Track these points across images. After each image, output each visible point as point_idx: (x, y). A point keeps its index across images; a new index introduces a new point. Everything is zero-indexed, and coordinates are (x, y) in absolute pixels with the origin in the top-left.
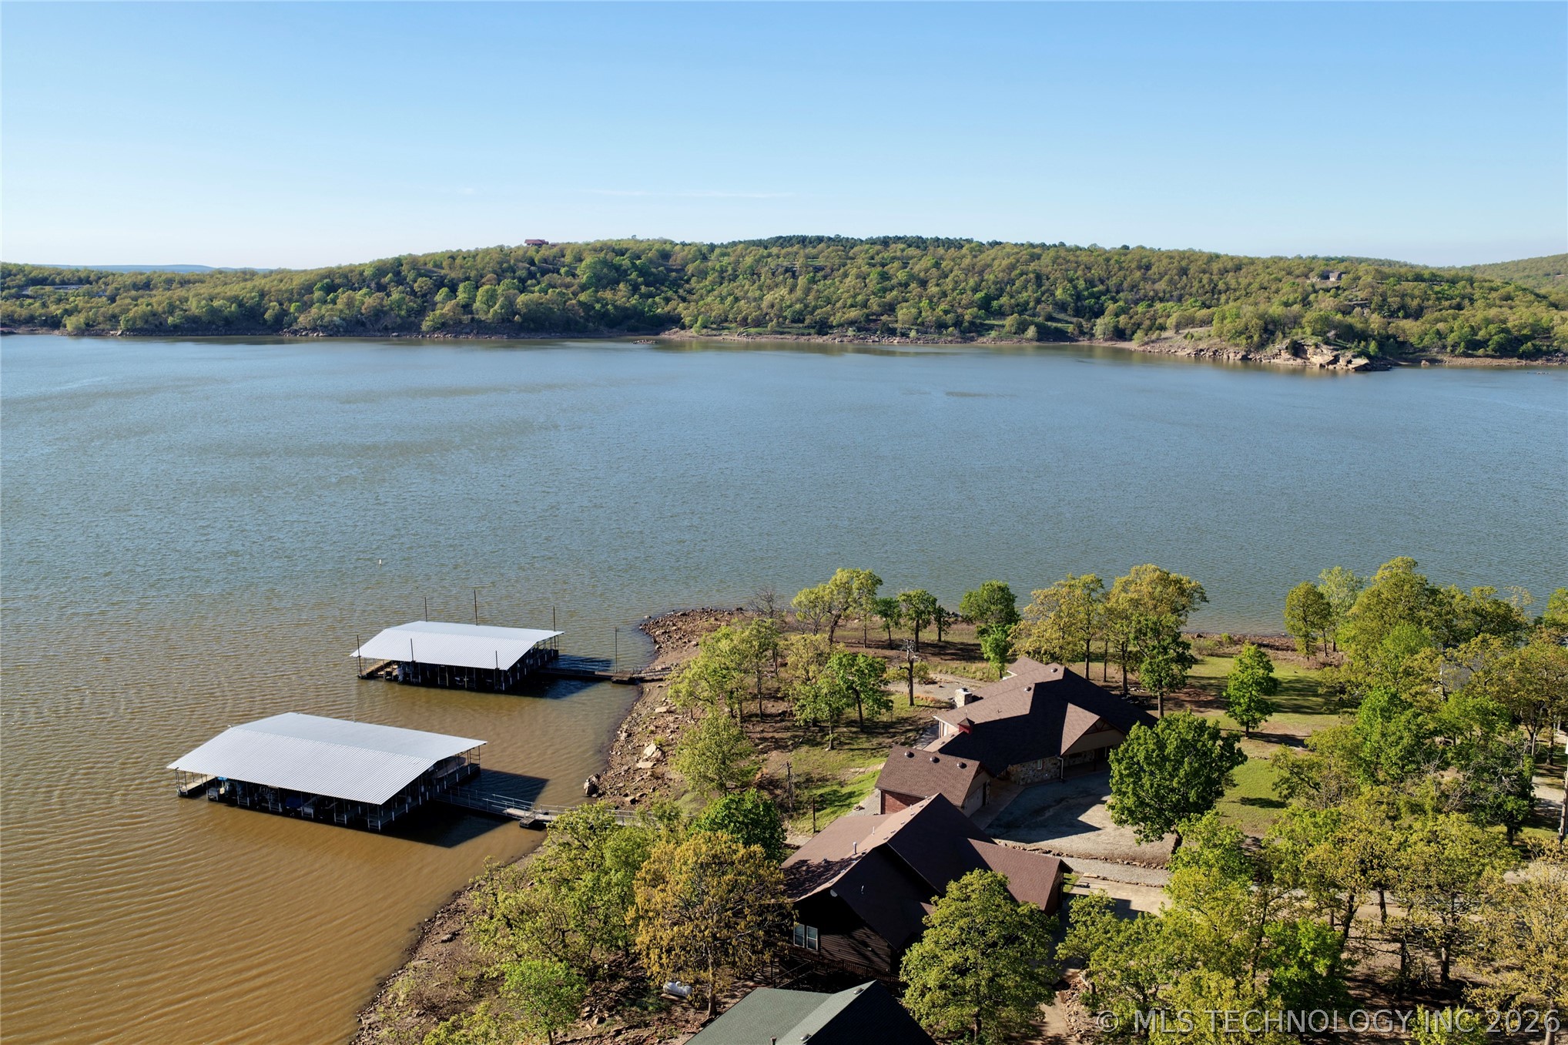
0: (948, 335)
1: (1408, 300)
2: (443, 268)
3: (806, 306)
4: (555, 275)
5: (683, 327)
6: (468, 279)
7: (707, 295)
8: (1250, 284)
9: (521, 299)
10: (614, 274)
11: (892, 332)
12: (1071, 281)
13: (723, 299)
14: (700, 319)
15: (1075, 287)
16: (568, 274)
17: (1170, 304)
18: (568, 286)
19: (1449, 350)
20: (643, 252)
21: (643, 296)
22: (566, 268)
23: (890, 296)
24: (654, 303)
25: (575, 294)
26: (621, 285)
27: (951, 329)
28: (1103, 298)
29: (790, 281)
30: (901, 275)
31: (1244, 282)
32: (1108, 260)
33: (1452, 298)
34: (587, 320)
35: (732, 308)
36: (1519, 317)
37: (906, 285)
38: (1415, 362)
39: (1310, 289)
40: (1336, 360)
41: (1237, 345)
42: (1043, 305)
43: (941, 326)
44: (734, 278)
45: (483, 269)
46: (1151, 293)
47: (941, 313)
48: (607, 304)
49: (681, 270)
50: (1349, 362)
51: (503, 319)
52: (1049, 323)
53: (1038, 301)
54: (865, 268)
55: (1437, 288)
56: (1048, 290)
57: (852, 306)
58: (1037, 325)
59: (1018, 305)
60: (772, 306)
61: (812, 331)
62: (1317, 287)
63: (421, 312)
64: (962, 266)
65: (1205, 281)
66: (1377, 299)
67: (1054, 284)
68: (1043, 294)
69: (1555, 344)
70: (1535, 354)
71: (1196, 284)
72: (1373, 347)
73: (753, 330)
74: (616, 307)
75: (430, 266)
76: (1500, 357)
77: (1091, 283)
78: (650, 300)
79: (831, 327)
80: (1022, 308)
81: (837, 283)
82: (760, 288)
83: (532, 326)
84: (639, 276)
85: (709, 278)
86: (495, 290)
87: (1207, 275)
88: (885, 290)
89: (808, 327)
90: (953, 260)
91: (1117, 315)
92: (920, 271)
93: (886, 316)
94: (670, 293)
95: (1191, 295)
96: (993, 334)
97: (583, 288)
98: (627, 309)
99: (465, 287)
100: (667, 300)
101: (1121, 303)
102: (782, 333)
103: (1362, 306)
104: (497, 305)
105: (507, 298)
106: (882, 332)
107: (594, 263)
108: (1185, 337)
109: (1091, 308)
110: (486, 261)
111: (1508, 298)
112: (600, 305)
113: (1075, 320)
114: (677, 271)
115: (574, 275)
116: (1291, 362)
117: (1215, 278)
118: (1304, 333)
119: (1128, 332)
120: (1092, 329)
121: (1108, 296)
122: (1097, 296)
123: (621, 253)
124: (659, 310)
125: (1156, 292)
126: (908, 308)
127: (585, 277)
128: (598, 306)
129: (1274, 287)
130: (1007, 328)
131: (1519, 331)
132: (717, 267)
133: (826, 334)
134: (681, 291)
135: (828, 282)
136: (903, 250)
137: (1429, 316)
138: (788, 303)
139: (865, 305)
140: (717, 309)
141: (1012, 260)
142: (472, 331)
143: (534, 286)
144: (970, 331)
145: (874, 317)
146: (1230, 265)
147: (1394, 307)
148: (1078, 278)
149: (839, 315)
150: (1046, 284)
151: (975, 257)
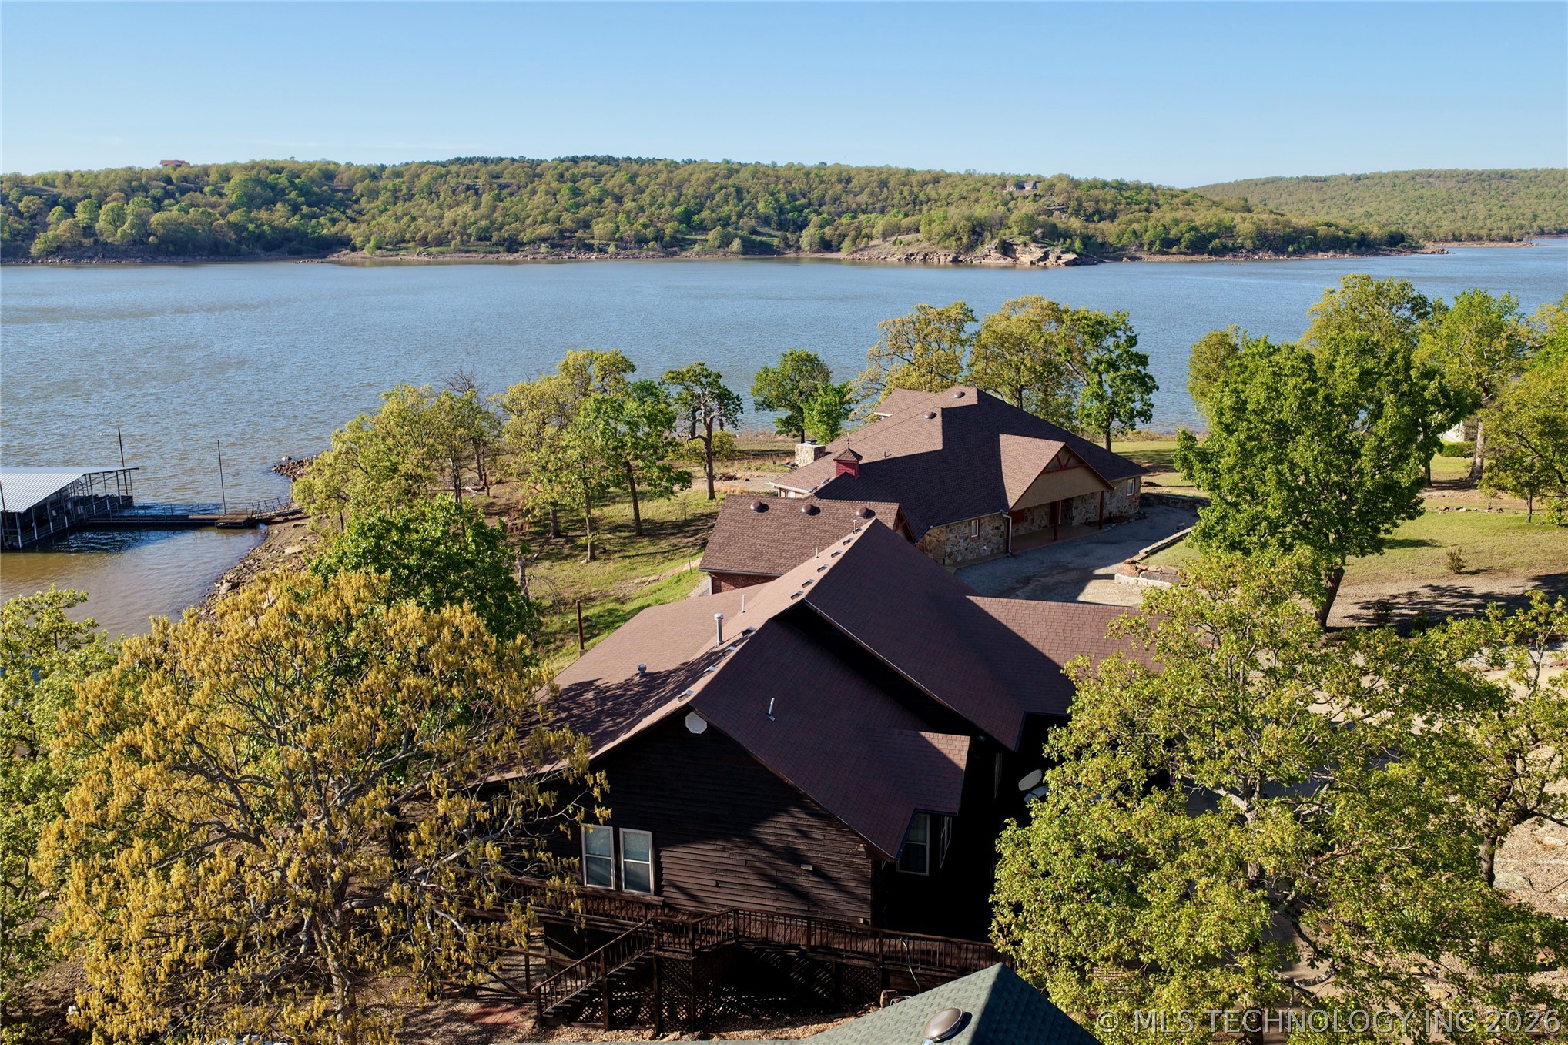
0: (649, 250)
1: (1102, 204)
2: (55, 187)
3: (493, 223)
4: (198, 193)
5: (354, 249)
6: (89, 197)
7: (380, 216)
8: (950, 195)
9: (156, 218)
10: (269, 194)
11: (590, 248)
12: (772, 194)
13: (398, 219)
14: (373, 239)
15: (777, 201)
16: (212, 193)
17: (874, 215)
18: (214, 206)
19: (1146, 248)
20: (303, 171)
21: (303, 217)
22: (211, 187)
23: (583, 212)
24: (318, 224)
25: (223, 215)
26: (279, 206)
27: (652, 243)
28: (806, 211)
29: (473, 199)
30: (594, 191)
31: (943, 192)
32: (807, 174)
33: (1140, 203)
34: (240, 242)
35: (409, 226)
36: (1202, 217)
37: (601, 201)
38: (1118, 259)
39: (1009, 197)
40: (1045, 257)
41: (946, 248)
42: (746, 219)
43: (641, 241)
44: (410, 197)
45: (108, 187)
46: (854, 206)
47: (640, 227)
48: (262, 225)
49: (349, 191)
50: (1059, 258)
51: (134, 241)
52: (754, 237)
53: (740, 215)
54: (555, 185)
55: (1126, 194)
56: (749, 204)
57: (543, 222)
58: (741, 238)
59: (719, 220)
60: (455, 224)
61: (501, 249)
62: (1015, 196)
63: (31, 235)
64: (658, 181)
65: (906, 193)
66: (1073, 204)
67: (755, 197)
68: (745, 208)
69: (1239, 241)
70: (1221, 251)
71: (897, 196)
72: (1078, 244)
73: (434, 250)
74: (273, 228)
75: (39, 184)
76: (1193, 254)
77: (792, 197)
78: (314, 221)
79: (522, 244)
80: (725, 222)
81: (525, 200)
82: (440, 207)
83: (171, 248)
84: (299, 195)
85: (381, 198)
86: (122, 209)
87: (907, 187)
88: (577, 206)
89: (496, 245)
90: (649, 175)
91: (822, 227)
92: (614, 187)
93: (580, 231)
94: (336, 214)
95: (893, 206)
96: (697, 247)
97: (232, 208)
98: (287, 230)
99: (85, 207)
100: (334, 221)
101: (825, 215)
102: (467, 252)
103: (1062, 211)
104: (126, 224)
105: (138, 216)
106: (578, 248)
107: (245, 181)
108: (894, 243)
109: (795, 222)
110: (110, 179)
111: (1188, 203)
112: (253, 226)
113: (779, 233)
114: (344, 191)
115: (221, 195)
116: (1002, 261)
117: (915, 189)
118: (1011, 233)
119: (834, 243)
120: (798, 241)
121: (811, 209)
122: (800, 210)
123: (278, 171)
124: (325, 231)
125: (859, 205)
126: (604, 223)
127: (234, 196)
128: (251, 227)
129: (973, 196)
130: (711, 242)
131: (1207, 229)
132: (390, 186)
133: (517, 252)
134: (349, 212)
135: (515, 199)
136: (594, 167)
137: (1122, 218)
138: (472, 220)
139: (557, 221)
140: (391, 229)
141: (710, 174)
142: (96, 255)
143: (172, 205)
144: (672, 246)
145: (568, 234)
146: (928, 178)
147: (1090, 211)
148: (779, 192)
149: (528, 231)
150: (748, 198)
151: (671, 172)
